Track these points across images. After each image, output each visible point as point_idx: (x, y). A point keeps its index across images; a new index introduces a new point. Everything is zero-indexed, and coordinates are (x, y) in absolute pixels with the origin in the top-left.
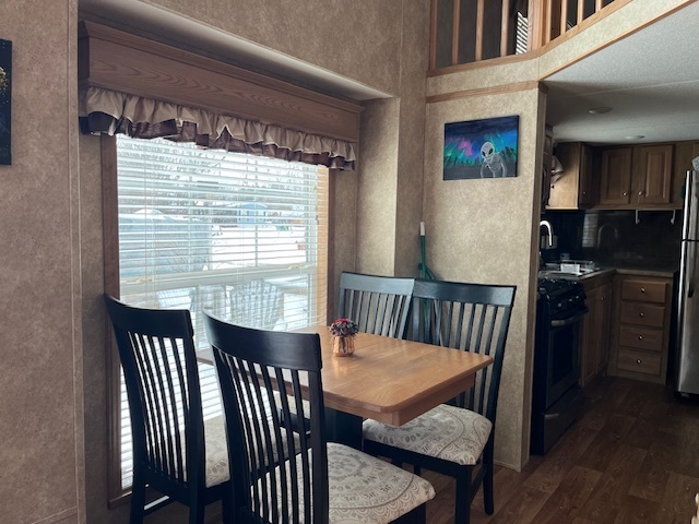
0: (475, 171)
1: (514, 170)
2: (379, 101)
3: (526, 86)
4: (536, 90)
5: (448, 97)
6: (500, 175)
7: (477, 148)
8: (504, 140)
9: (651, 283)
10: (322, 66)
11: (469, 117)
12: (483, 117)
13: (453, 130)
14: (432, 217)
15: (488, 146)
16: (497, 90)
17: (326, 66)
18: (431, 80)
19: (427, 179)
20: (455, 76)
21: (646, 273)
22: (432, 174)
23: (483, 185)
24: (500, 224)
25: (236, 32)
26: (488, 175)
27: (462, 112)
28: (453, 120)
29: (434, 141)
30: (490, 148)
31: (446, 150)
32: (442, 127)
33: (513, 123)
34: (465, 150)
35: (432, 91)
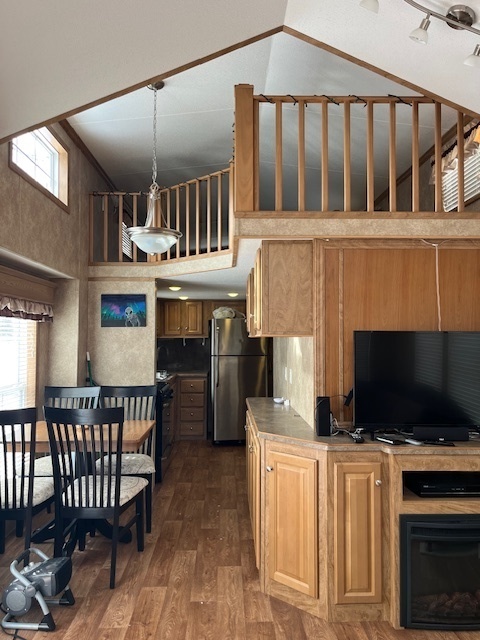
0: (122, 323)
1: (144, 323)
2: (64, 279)
3: (149, 279)
4: (154, 282)
5: (103, 279)
6: (137, 325)
7: (123, 310)
8: (138, 306)
9: (195, 381)
10: (43, 263)
11: (116, 292)
12: (125, 293)
13: (106, 298)
14: (93, 349)
15: (129, 309)
16: (133, 279)
17: (55, 268)
18: (91, 268)
19: (90, 326)
20: (107, 268)
21: (192, 375)
22: (93, 323)
23: (126, 331)
24: (137, 352)
25: (28, 257)
26: (130, 325)
27: (113, 289)
28: (106, 293)
29: (94, 304)
30: (130, 311)
31: (102, 310)
32: (99, 297)
33: (142, 298)
34: (115, 311)
35: (92, 274)
